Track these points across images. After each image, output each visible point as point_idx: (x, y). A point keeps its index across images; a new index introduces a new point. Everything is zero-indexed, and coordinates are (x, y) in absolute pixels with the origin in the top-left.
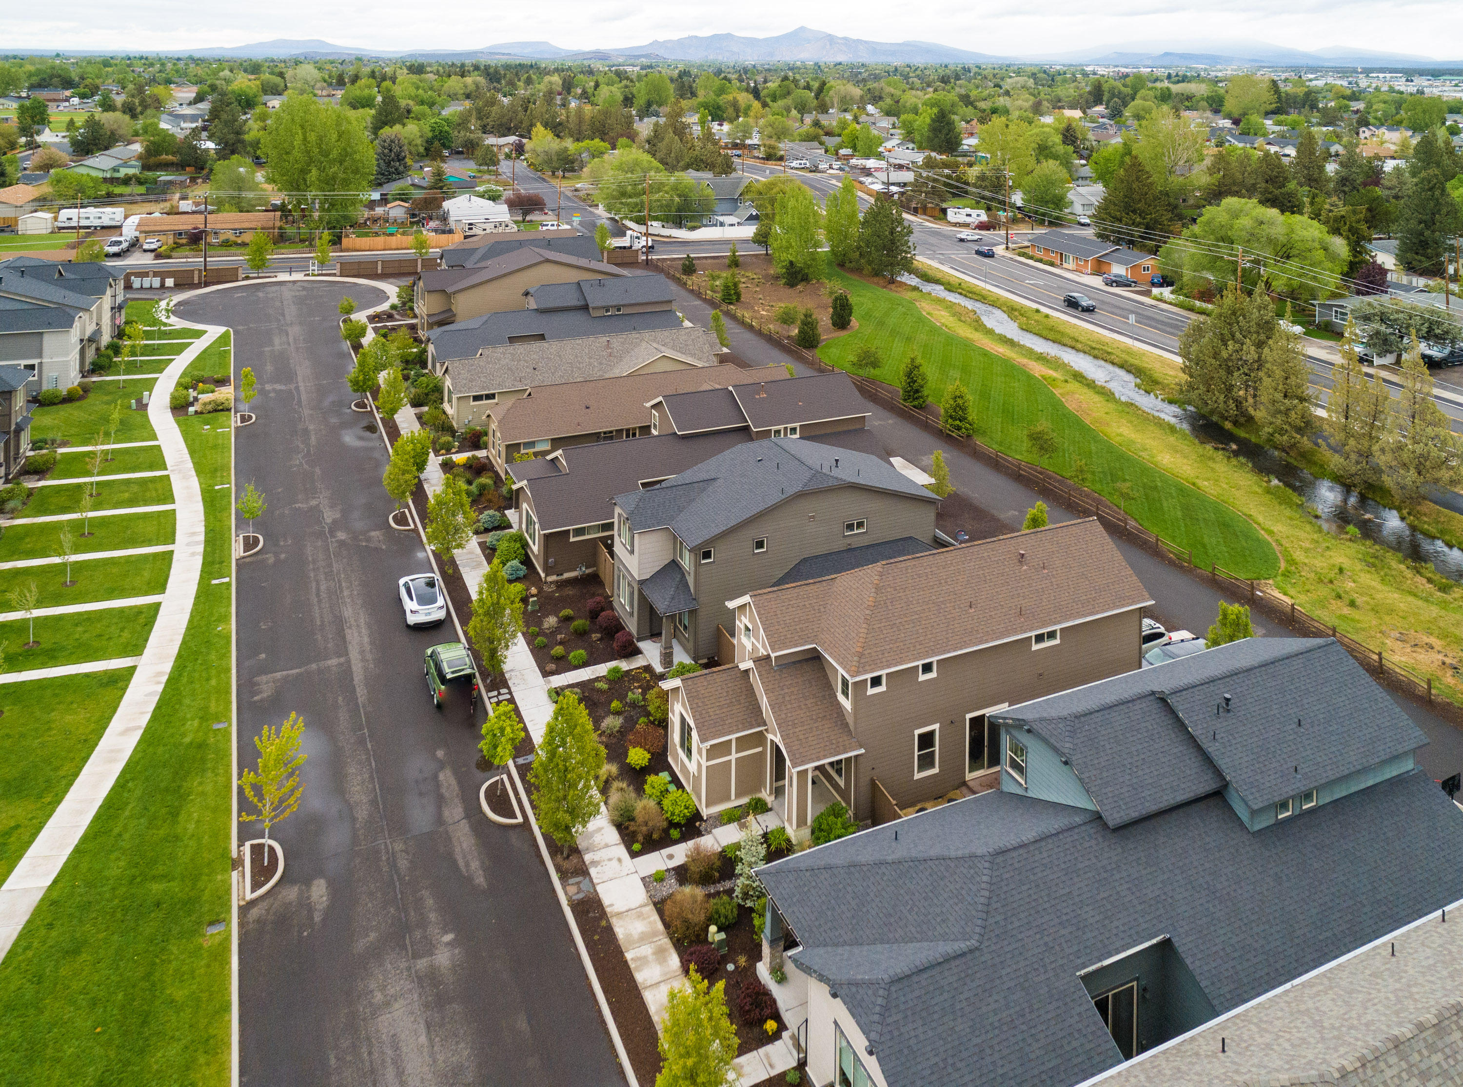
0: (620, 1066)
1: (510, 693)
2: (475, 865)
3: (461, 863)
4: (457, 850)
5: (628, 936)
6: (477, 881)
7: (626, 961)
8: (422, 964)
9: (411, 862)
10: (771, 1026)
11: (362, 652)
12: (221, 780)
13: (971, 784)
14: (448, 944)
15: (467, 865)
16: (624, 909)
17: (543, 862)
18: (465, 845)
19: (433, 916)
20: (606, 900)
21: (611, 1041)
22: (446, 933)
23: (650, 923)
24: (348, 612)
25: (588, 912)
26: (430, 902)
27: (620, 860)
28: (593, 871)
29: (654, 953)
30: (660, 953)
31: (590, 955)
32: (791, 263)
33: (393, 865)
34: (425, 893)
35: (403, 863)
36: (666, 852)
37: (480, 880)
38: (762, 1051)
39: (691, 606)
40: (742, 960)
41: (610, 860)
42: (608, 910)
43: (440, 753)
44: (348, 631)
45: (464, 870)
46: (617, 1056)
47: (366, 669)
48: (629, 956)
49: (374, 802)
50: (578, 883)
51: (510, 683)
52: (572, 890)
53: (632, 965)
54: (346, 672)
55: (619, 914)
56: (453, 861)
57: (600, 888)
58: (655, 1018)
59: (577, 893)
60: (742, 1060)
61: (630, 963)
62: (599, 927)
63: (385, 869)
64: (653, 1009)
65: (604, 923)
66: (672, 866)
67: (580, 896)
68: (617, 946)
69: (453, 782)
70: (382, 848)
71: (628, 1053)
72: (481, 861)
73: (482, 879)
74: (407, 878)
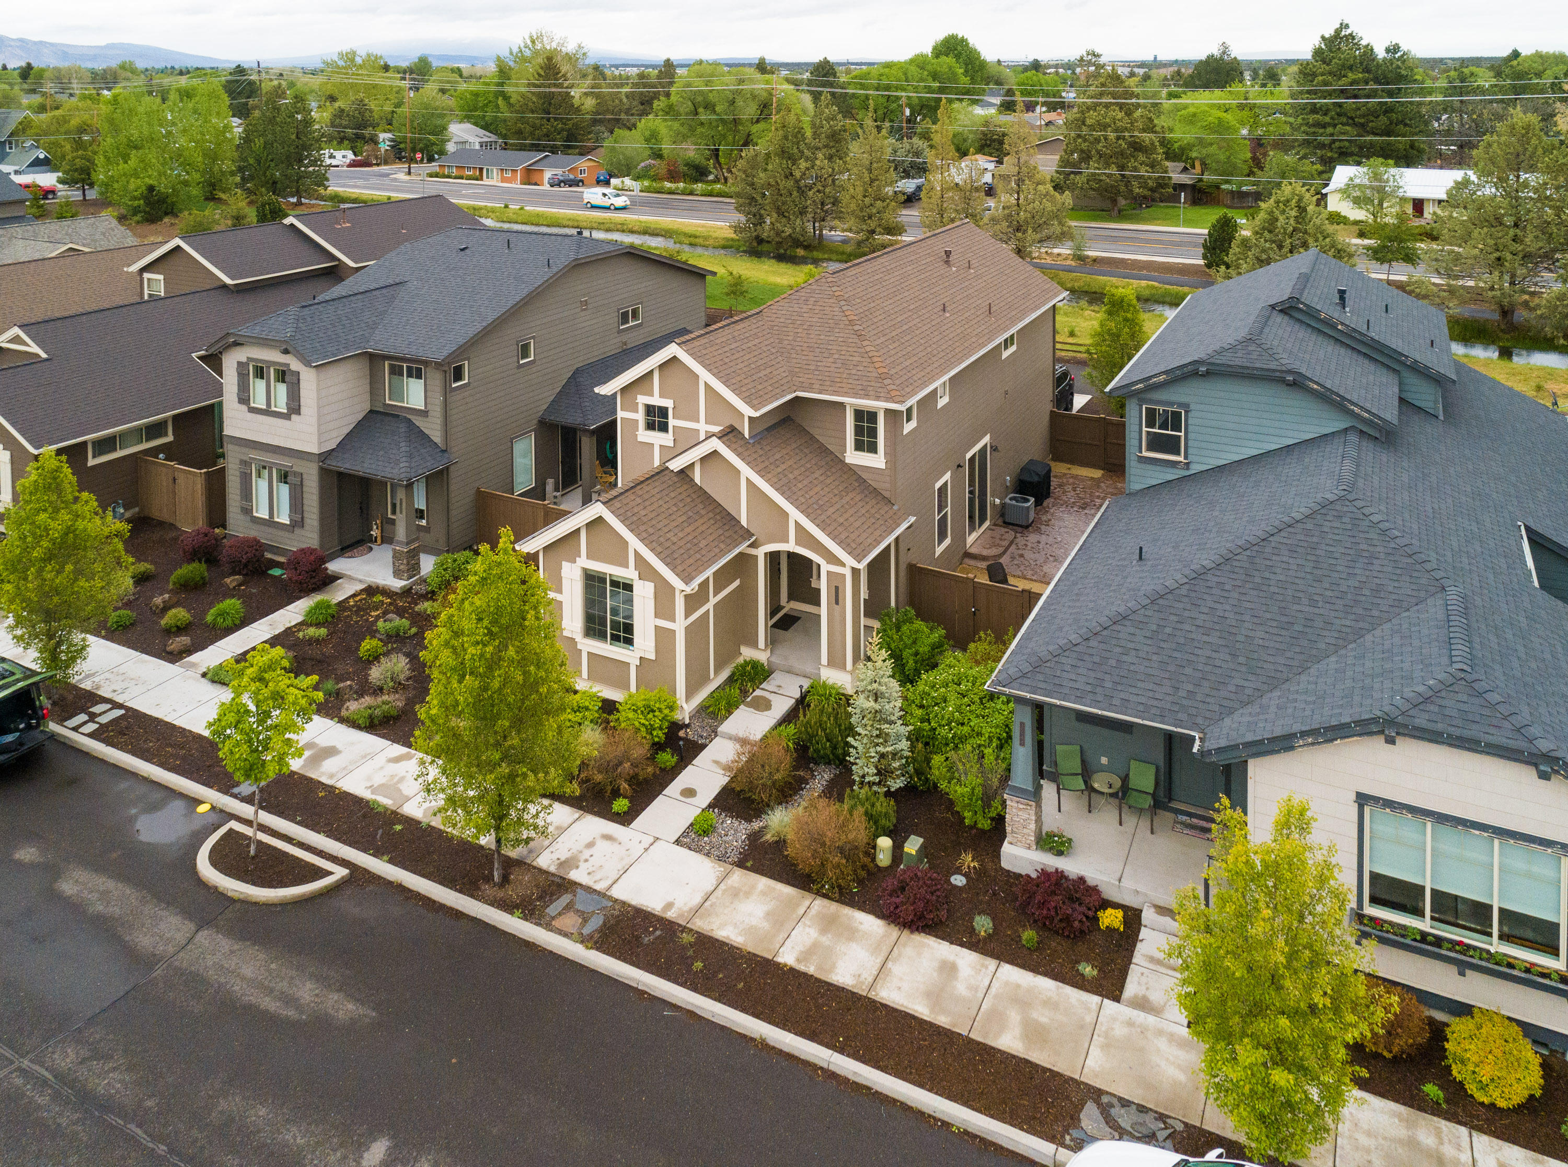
0: (968, 1136)
1: (117, 705)
2: (307, 991)
3: (269, 1004)
4: (237, 988)
5: (750, 931)
6: (340, 1017)
7: (792, 969)
9: (130, 1068)
10: (1111, 918)
13: (973, 550)
15: (289, 1000)
16: (697, 899)
17: (458, 915)
18: (247, 971)
19: (294, 1136)
20: (653, 903)
21: (905, 1108)
22: (361, 1147)
23: (764, 893)
25: (638, 938)
26: (259, 1114)
27: (608, 837)
28: (575, 875)
29: (824, 931)
30: (828, 924)
31: (718, 1000)
32: (151, 189)
33: (83, 1099)
34: (231, 1104)
35: (111, 1081)
36: (674, 788)
37: (345, 1010)
38: (1138, 958)
40: (968, 860)
41: (591, 845)
42: (671, 915)
43: (26, 853)
45: (291, 1013)
46: (946, 1125)
48: (787, 957)
50: (569, 907)
51: (104, 692)
52: (570, 922)
53: (811, 970)
55: (697, 910)
56: (249, 1008)
57: (618, 893)
58: (943, 1020)
59: (585, 921)
60: (1132, 988)
61: (802, 968)
62: (684, 948)
63: (66, 1118)
64: (921, 1010)
65: (686, 938)
66: (704, 805)
67: (596, 923)
68: (752, 958)
69: (111, 884)
70: (19, 1081)
71: (966, 1104)
72: (317, 978)
73: (350, 1006)
74: (149, 1103)
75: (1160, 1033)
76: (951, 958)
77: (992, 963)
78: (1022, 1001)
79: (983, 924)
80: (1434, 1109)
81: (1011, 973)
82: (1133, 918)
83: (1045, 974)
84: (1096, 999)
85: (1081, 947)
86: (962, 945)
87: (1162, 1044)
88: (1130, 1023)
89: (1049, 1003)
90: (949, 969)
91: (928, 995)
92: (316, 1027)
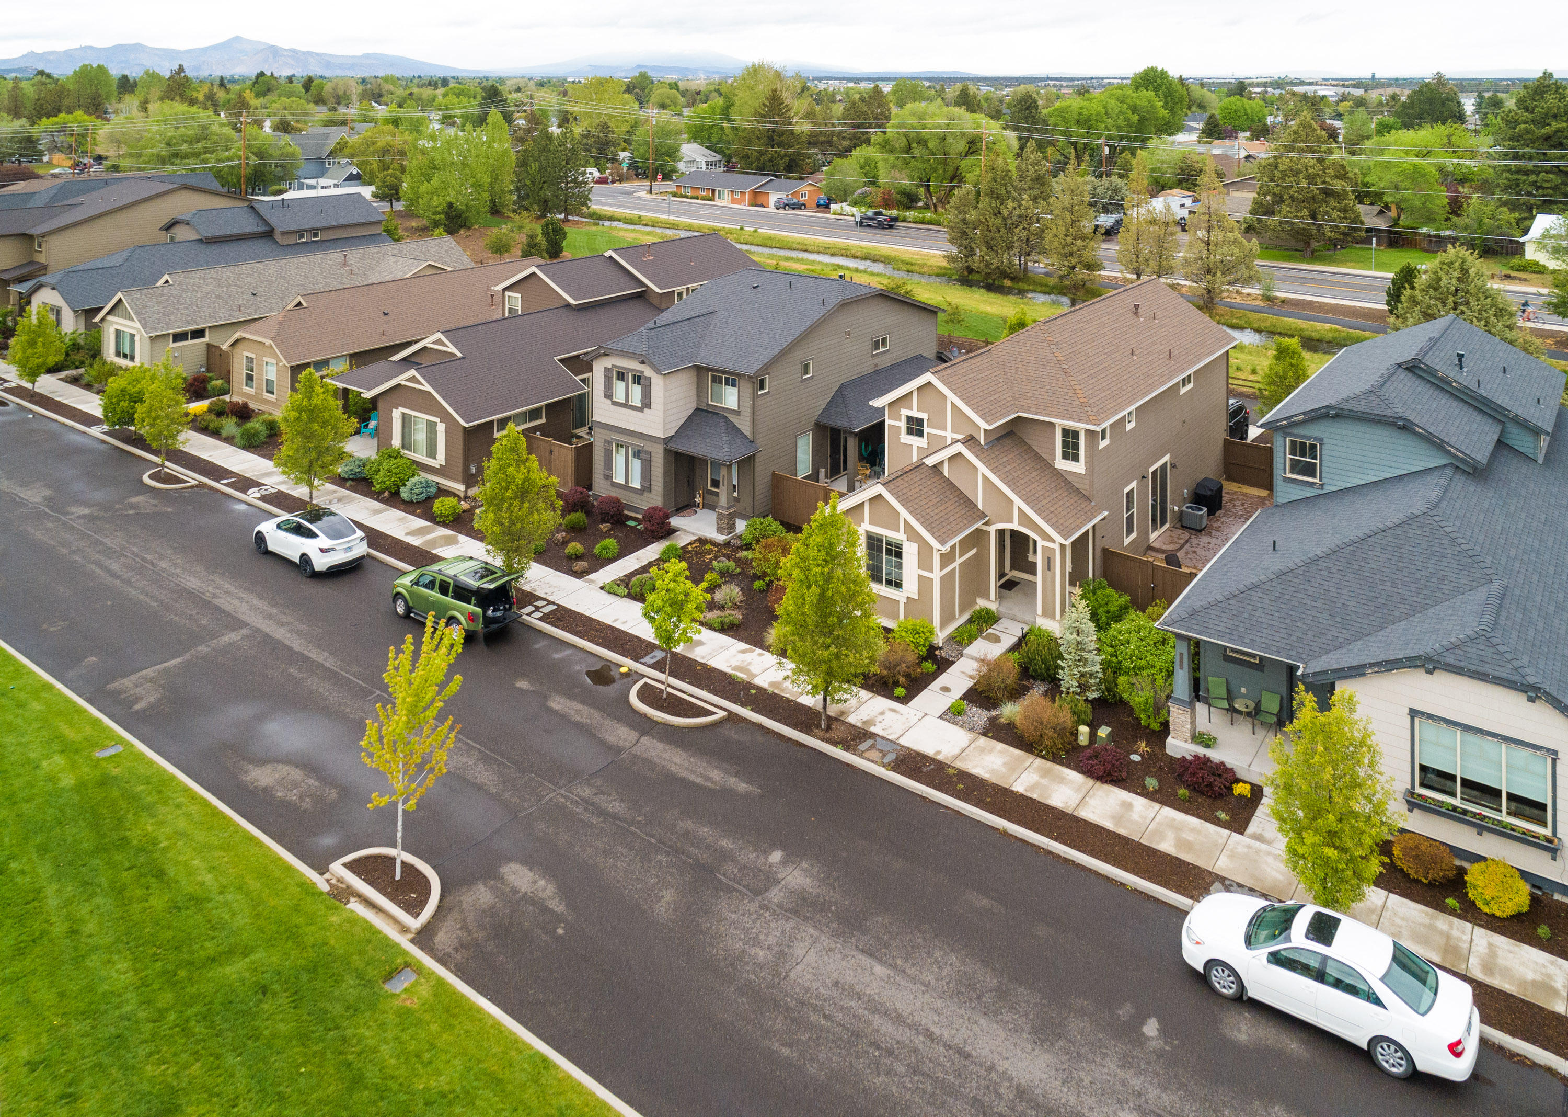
0: (1137, 892)
1: (550, 603)
2: (716, 775)
3: (695, 779)
4: (674, 768)
5: (993, 771)
6: (739, 790)
7: (1022, 795)
8: (775, 895)
9: (623, 801)
10: (1241, 789)
11: (270, 616)
12: (194, 809)
13: (1154, 545)
14: (784, 863)
15: (708, 779)
16: (957, 751)
17: (802, 745)
18: (678, 761)
19: (726, 843)
20: (929, 750)
21: (1097, 874)
22: (767, 852)
23: (1000, 752)
24: (192, 584)
25: (919, 768)
26: (704, 831)
27: (893, 710)
28: (873, 729)
29: (1043, 776)
30: (1045, 773)
31: (973, 805)
32: (450, 205)
33: (601, 812)
34: (686, 824)
35: (614, 806)
36: (935, 685)
37: (742, 787)
38: (1258, 813)
39: (742, 452)
40: (1143, 746)
41: (882, 713)
42: (940, 757)
43: (523, 684)
44: (216, 601)
45: (708, 784)
47: (299, 633)
48: (1019, 787)
49: (485, 759)
50: (872, 747)
51: (539, 593)
52: (874, 754)
53: (1035, 796)
54: (269, 644)
55: (957, 757)
56: (683, 780)
57: (904, 741)
58: (1122, 831)
59: (884, 755)
60: (1252, 828)
61: (1028, 794)
62: (950, 777)
63: (595, 820)
64: (1109, 825)
65: (951, 771)
66: (958, 697)
67: (891, 757)
68: (995, 786)
69: (580, 707)
70: (563, 800)
71: (1137, 874)
72: (721, 769)
73: (744, 785)
74: (639, 819)
75: (1269, 853)
76: (1129, 800)
77: (1157, 806)
78: (1176, 827)
79: (1152, 783)
80: (1452, 912)
81: (1168, 812)
82: (1257, 792)
83: (1193, 815)
84: (1227, 832)
85: (1219, 803)
86: (1137, 794)
87: (1270, 860)
88: (1249, 847)
89: (1193, 830)
90: (1128, 806)
91: (1113, 817)
92: (726, 793)
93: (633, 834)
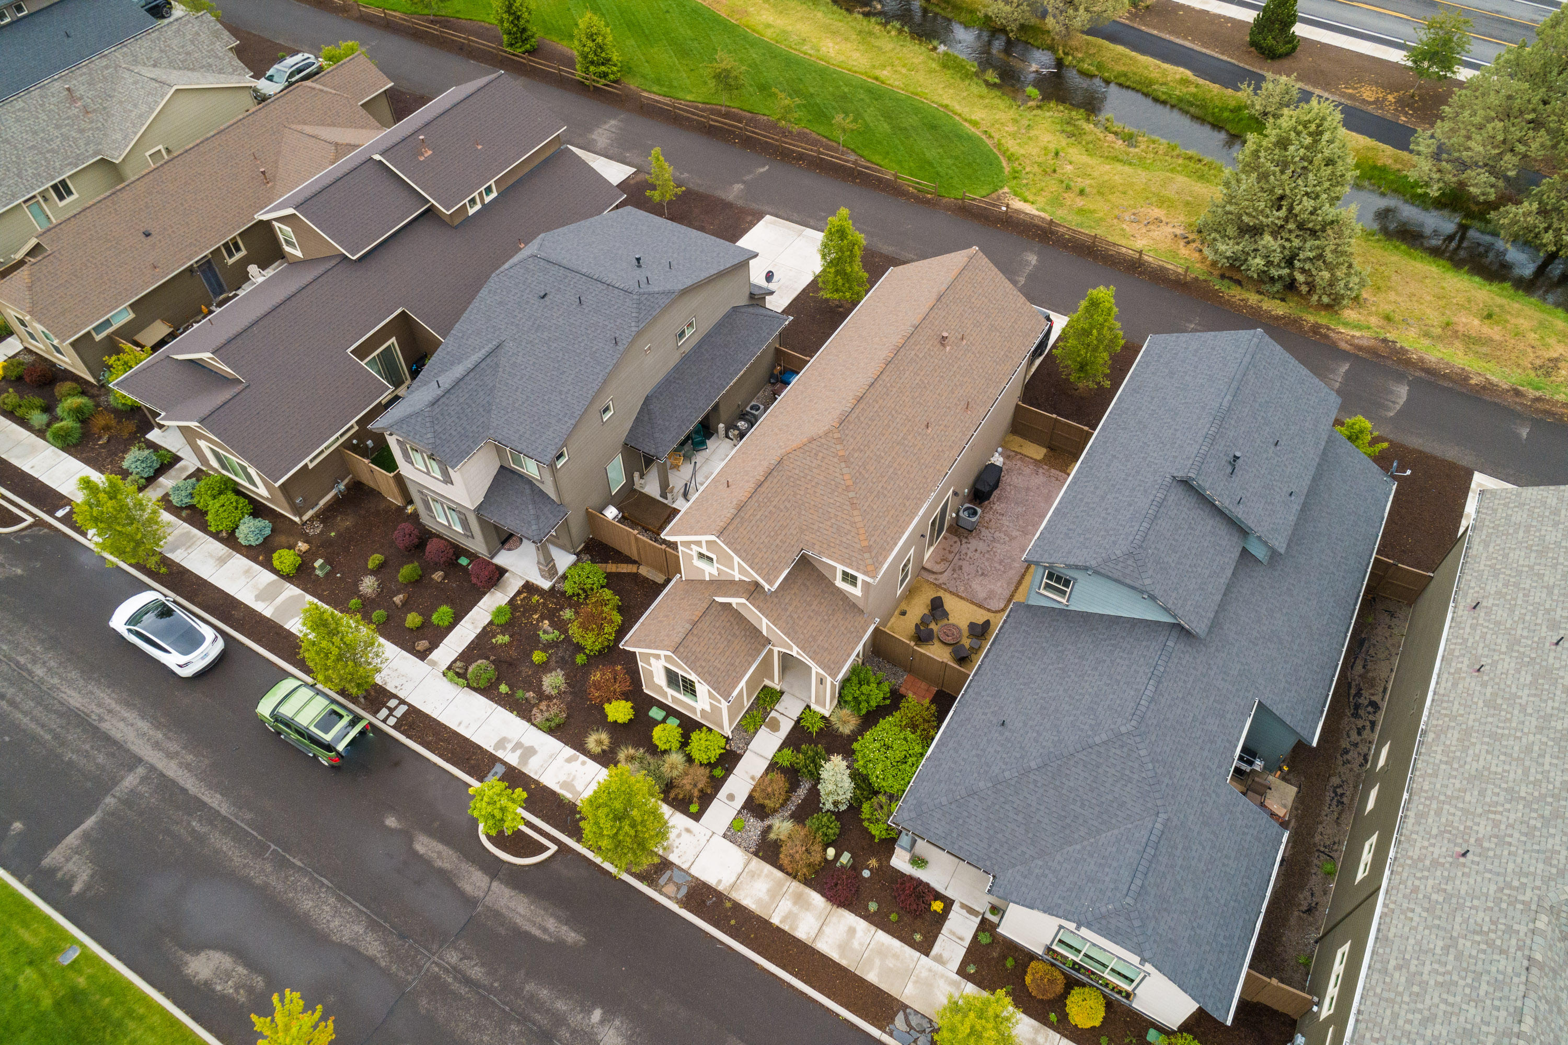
1: (402, 702)
2: (551, 924)
3: (536, 931)
4: (519, 920)
5: (759, 901)
6: (570, 940)
7: (778, 929)
9: (483, 965)
10: (937, 906)
11: (157, 745)
13: (928, 566)
14: (602, 1022)
15: (545, 930)
16: (734, 879)
17: (615, 877)
18: (521, 910)
19: (561, 1006)
20: (712, 880)
21: (822, 1006)
22: (589, 1012)
23: (767, 876)
24: (75, 699)
25: (704, 902)
26: (544, 993)
27: (688, 830)
28: (674, 858)
29: (795, 903)
30: (798, 899)
31: (742, 943)
33: (468, 981)
34: (530, 987)
35: (476, 972)
36: (723, 793)
37: (571, 936)
38: (944, 930)
40: (873, 862)
41: (681, 835)
42: (720, 888)
43: (391, 822)
44: (105, 726)
45: (545, 937)
46: (838, 1015)
47: (188, 767)
48: (776, 920)
49: (373, 926)
50: (670, 879)
51: (390, 688)
52: (670, 889)
53: (786, 928)
54: (166, 786)
55: (733, 886)
56: (527, 934)
57: (695, 872)
58: (844, 963)
59: (678, 889)
60: (936, 950)
61: (782, 926)
62: (727, 910)
63: (463, 990)
64: (835, 956)
65: (728, 905)
66: (739, 808)
67: (684, 891)
68: (759, 919)
69: (440, 847)
70: (437, 969)
71: (847, 1008)
72: (555, 916)
73: (573, 935)
74: (496, 985)
75: (942, 976)
76: (854, 925)
77: (873, 928)
78: (882, 952)
79: (873, 907)
81: (882, 937)
82: (948, 904)
83: (898, 938)
84: (918, 954)
85: (918, 922)
86: (861, 917)
87: (941, 982)
88: (930, 970)
89: (896, 956)
90: (852, 931)
91: (840, 946)
92: (559, 945)
93: (493, 1003)
